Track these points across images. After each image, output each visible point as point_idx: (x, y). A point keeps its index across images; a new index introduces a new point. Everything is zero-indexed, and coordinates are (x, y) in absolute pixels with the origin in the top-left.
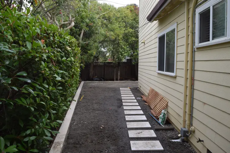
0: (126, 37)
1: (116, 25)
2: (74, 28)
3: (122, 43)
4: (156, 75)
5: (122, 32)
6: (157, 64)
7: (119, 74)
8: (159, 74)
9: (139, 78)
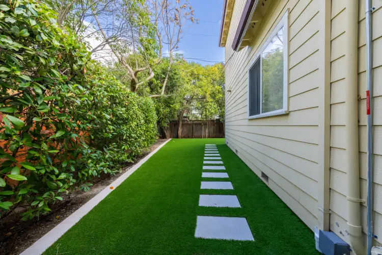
0: (213, 95)
1: (204, 82)
2: (154, 79)
3: (209, 99)
4: (247, 122)
5: (210, 89)
6: (247, 109)
7: (207, 131)
8: (250, 120)
9: (226, 133)
